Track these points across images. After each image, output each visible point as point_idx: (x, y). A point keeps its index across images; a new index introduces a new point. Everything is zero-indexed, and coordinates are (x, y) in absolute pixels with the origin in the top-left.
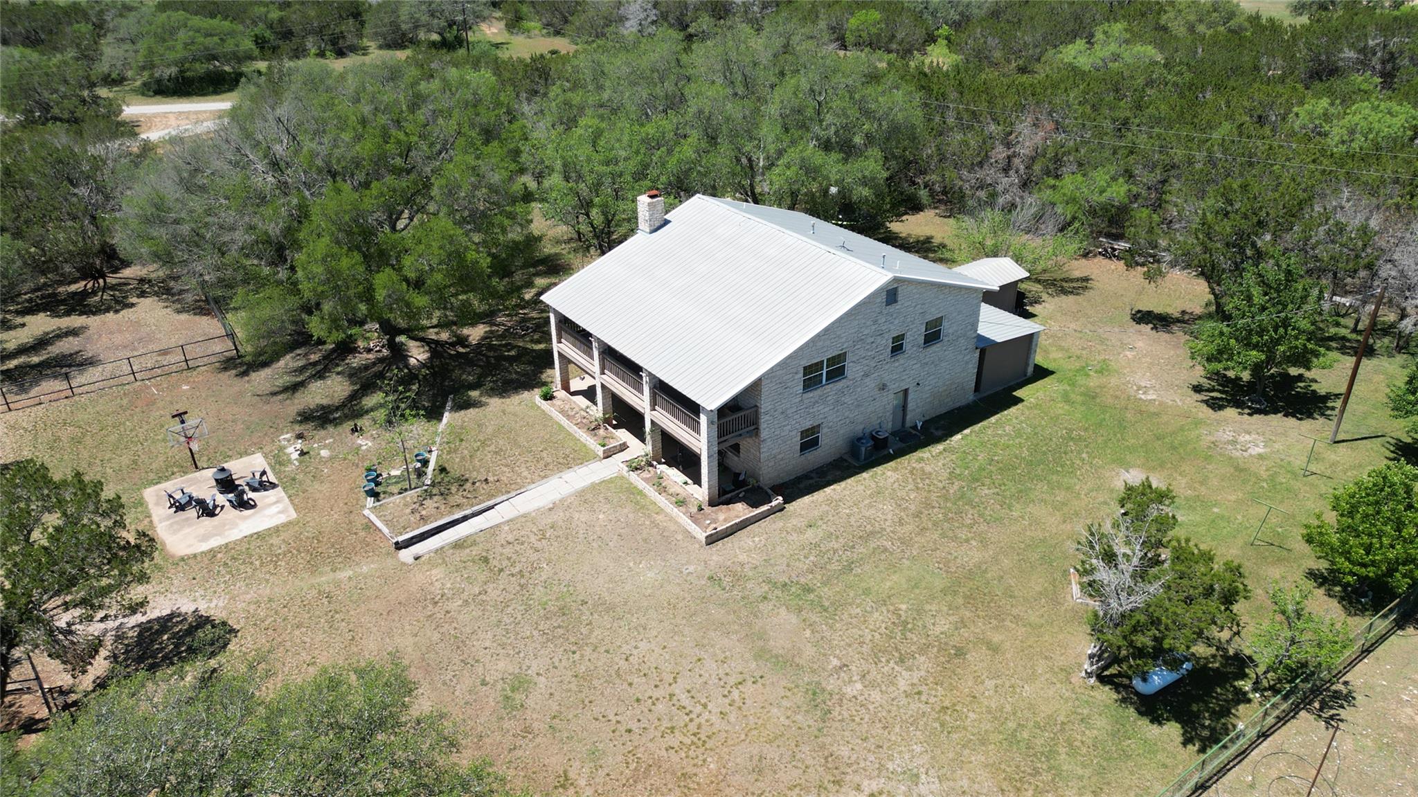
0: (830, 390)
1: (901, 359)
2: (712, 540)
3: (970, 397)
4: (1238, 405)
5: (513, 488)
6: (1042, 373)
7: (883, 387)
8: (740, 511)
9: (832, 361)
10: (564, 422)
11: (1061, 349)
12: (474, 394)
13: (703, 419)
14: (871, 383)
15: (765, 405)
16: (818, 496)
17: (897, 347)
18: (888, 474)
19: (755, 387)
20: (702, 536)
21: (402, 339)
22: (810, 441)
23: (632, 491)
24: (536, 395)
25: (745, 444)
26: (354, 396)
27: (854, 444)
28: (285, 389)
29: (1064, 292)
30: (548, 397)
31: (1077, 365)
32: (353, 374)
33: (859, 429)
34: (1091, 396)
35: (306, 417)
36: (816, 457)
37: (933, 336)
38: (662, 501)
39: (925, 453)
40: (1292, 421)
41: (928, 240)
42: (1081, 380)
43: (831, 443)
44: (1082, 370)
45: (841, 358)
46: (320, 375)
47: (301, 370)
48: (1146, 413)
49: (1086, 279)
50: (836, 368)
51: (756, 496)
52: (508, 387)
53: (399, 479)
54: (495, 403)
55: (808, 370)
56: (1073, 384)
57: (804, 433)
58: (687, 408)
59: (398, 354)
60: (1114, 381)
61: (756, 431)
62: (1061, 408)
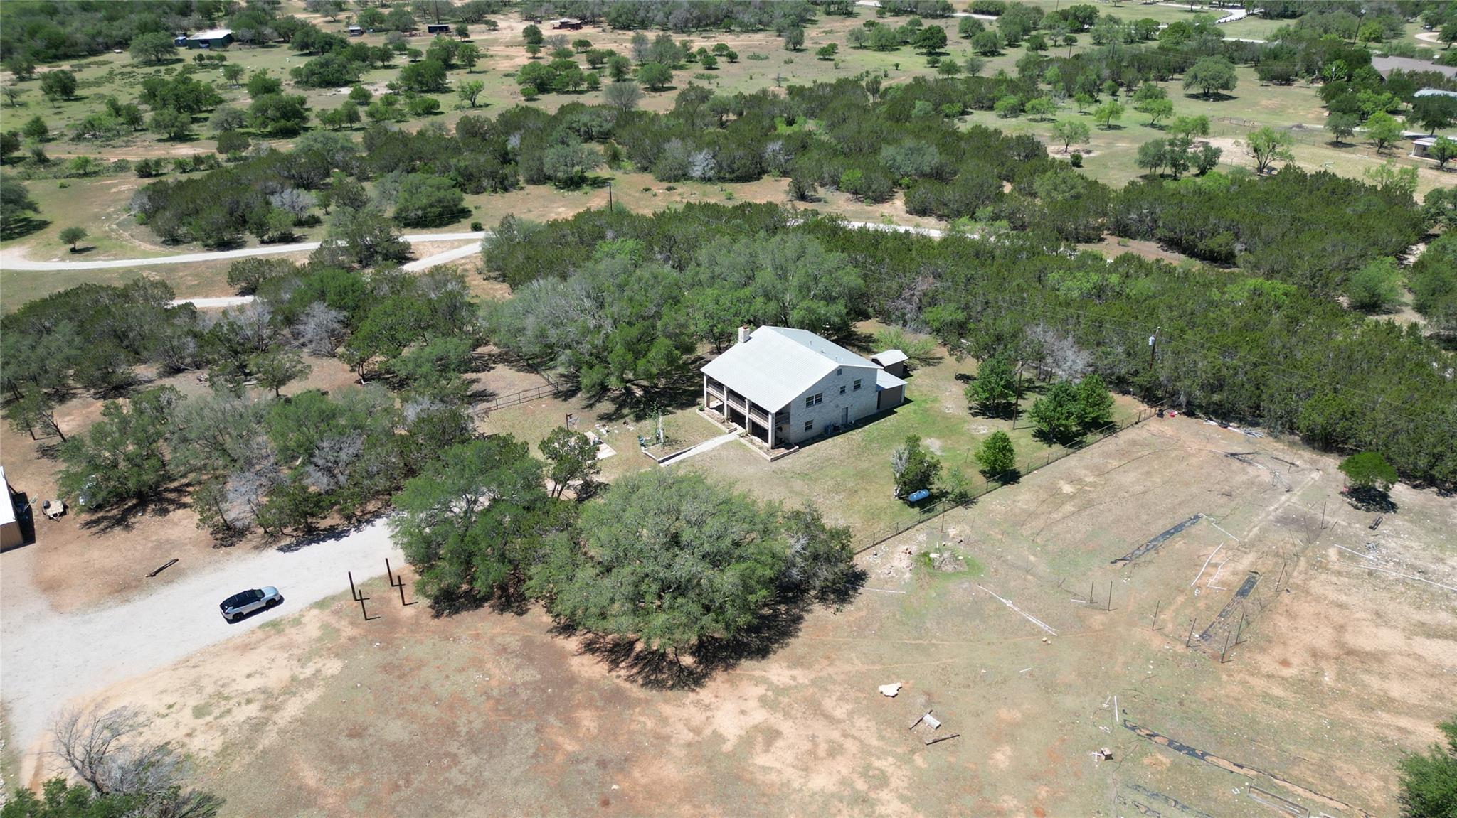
0: (817, 407)
1: (844, 395)
2: (773, 460)
3: (875, 411)
4: (984, 415)
5: (696, 443)
6: (907, 401)
7: (837, 406)
8: (783, 451)
9: (817, 396)
10: (710, 420)
11: (919, 391)
12: (670, 409)
13: (770, 417)
14: (832, 404)
15: (792, 412)
16: (811, 446)
17: (843, 391)
18: (838, 440)
19: (789, 405)
20: (769, 459)
21: (628, 385)
22: (809, 426)
23: (741, 444)
24: (696, 409)
25: (784, 427)
26: (617, 410)
27: (826, 428)
28: (587, 407)
29: (929, 364)
30: (702, 410)
31: (924, 398)
32: (613, 400)
33: (828, 422)
34: (926, 411)
35: (601, 418)
36: (811, 433)
37: (857, 386)
38: (754, 448)
39: (853, 432)
40: (1003, 421)
41: (871, 336)
42: (923, 405)
43: (817, 427)
44: (925, 401)
45: (820, 395)
46: (599, 400)
47: (590, 398)
48: (946, 417)
49: (941, 358)
50: (819, 399)
51: (788, 445)
52: (683, 406)
53: (651, 440)
54: (679, 412)
55: (808, 399)
56: (919, 406)
57: (807, 423)
58: (763, 412)
59: (629, 392)
60: (937, 405)
61: (789, 422)
62: (912, 415)
